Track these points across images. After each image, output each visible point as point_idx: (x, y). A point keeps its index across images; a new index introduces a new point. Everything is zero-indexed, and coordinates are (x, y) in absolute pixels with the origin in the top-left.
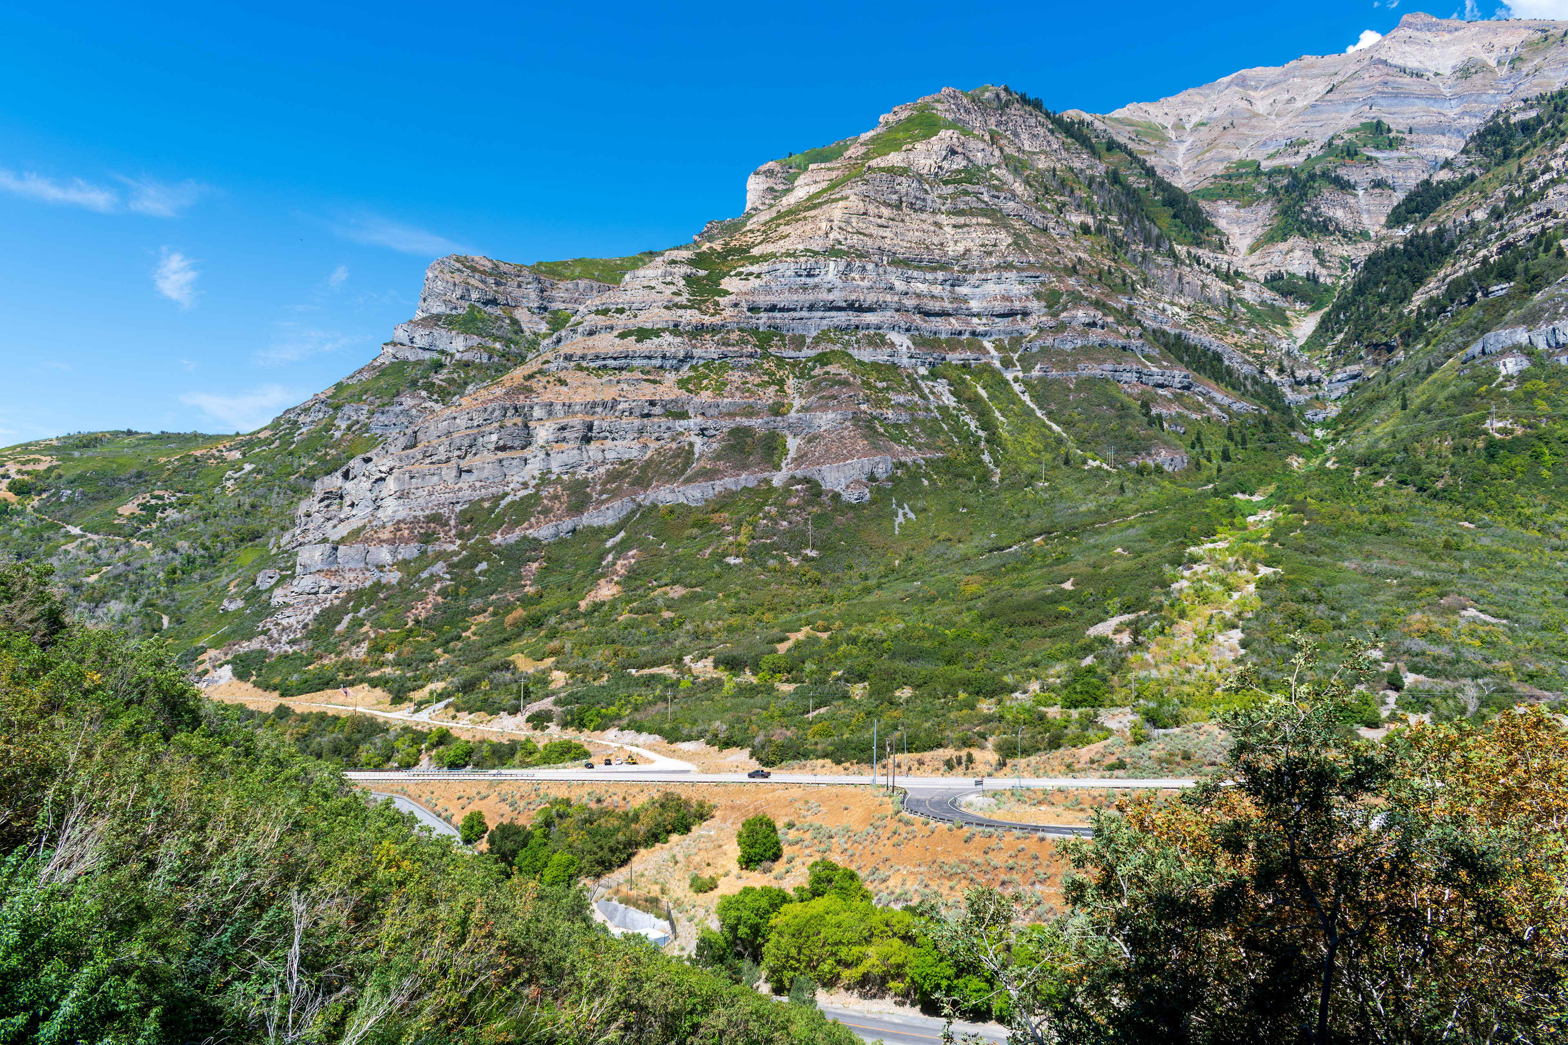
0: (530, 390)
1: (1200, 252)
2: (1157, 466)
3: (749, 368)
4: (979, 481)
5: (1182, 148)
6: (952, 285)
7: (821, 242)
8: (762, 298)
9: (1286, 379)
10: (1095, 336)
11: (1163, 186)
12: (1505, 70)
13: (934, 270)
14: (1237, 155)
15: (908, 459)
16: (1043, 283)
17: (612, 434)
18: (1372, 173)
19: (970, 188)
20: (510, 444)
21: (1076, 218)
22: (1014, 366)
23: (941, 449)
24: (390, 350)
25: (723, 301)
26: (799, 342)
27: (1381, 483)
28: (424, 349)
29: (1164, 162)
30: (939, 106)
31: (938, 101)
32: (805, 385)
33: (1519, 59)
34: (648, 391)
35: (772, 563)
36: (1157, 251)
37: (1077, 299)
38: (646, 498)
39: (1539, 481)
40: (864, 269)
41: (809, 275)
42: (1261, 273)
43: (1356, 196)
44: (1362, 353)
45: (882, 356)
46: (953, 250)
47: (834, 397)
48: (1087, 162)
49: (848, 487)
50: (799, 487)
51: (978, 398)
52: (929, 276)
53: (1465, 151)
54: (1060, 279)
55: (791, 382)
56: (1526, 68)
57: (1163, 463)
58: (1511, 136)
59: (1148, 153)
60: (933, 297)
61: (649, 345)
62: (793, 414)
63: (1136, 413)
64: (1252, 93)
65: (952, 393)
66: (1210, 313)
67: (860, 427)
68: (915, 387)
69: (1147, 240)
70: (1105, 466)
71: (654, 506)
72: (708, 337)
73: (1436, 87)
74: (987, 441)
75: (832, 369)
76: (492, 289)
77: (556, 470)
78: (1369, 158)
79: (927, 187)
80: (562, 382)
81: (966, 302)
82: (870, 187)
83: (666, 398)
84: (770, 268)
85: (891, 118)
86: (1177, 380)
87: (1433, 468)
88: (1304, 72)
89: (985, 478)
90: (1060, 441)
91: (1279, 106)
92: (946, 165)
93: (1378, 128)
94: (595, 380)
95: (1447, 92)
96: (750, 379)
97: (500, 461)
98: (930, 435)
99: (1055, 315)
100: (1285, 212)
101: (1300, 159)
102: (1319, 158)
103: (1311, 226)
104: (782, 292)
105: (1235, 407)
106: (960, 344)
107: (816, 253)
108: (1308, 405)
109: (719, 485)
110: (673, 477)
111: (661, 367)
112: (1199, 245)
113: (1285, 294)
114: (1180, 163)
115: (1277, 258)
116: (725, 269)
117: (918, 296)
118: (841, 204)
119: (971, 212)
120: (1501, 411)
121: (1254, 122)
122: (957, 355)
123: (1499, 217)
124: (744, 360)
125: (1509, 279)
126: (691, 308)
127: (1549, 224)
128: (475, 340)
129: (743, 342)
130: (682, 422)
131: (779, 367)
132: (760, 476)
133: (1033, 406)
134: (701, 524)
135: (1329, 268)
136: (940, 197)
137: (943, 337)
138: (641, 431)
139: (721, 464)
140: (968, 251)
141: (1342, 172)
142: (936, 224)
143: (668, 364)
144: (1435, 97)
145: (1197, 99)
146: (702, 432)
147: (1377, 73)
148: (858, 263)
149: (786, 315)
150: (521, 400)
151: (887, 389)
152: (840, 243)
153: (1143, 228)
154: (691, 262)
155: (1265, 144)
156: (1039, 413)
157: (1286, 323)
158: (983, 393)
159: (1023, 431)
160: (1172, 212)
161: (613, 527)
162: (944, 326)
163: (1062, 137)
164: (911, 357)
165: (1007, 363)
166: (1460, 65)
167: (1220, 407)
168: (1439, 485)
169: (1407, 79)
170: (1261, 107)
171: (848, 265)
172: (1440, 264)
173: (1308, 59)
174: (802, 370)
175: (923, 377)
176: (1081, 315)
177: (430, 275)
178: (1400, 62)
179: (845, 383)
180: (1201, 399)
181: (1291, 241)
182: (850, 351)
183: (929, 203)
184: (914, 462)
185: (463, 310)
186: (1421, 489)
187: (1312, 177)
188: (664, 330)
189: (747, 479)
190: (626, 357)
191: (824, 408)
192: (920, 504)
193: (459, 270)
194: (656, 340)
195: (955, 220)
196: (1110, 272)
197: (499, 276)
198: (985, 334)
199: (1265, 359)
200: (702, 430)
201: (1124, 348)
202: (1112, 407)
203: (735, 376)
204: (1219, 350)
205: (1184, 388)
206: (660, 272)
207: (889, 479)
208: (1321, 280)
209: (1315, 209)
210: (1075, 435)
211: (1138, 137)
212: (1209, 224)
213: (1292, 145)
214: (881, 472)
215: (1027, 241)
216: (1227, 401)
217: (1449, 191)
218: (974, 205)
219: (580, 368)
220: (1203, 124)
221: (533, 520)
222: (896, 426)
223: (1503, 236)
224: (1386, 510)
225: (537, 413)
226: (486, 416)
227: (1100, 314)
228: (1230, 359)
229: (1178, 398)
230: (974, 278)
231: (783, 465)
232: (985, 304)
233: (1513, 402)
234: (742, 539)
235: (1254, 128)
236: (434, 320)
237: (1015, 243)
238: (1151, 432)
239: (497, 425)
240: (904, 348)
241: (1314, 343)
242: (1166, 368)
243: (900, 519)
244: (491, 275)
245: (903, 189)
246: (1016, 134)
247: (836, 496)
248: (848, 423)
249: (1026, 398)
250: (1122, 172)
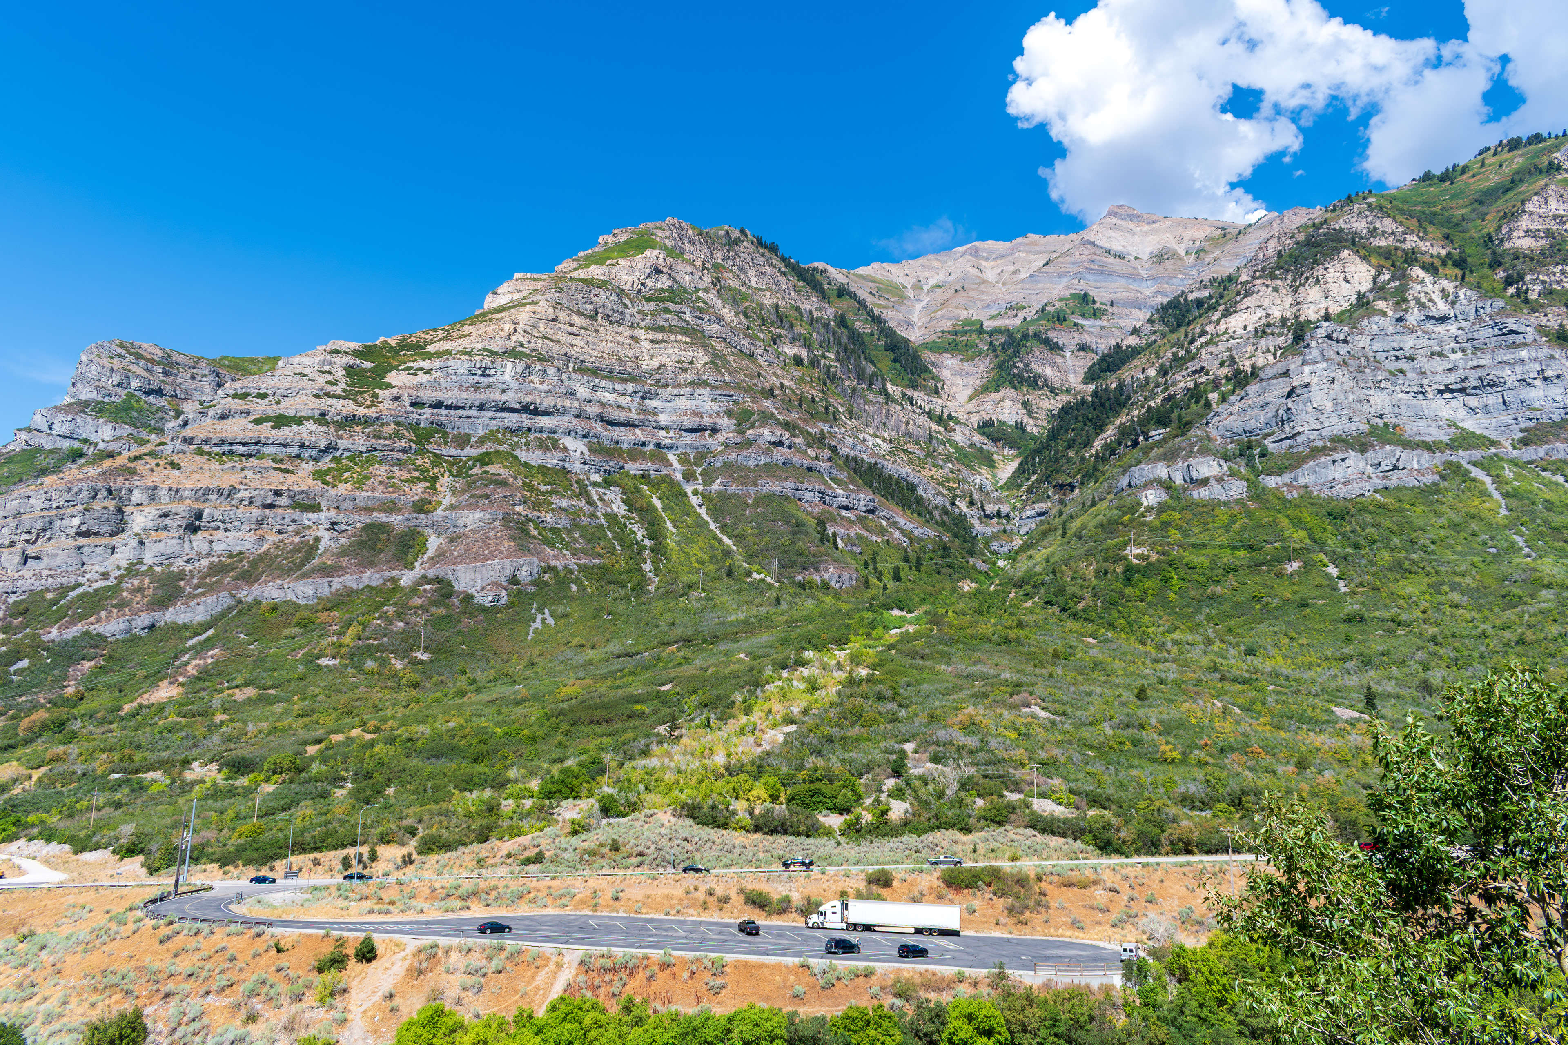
0: (134, 472)
1: (915, 394)
2: (823, 582)
3: (399, 463)
4: (633, 589)
5: (919, 306)
6: (643, 398)
7: (501, 343)
8: (428, 393)
9: (975, 511)
10: (780, 455)
11: (887, 333)
12: (1191, 259)
13: (625, 381)
14: (964, 314)
15: (559, 564)
16: (736, 402)
17: (225, 524)
18: (1077, 338)
19: (672, 306)
20: (95, 529)
21: (790, 350)
22: (696, 479)
23: (599, 555)
24: (24, 436)
25: (381, 393)
26: (463, 441)
27: (1030, 604)
28: (64, 437)
29: (900, 316)
30: (659, 233)
31: (660, 228)
32: (460, 483)
33: (1203, 250)
34: (275, 480)
35: (370, 665)
36: (870, 388)
37: (766, 418)
38: (247, 594)
39: (1166, 604)
40: (545, 372)
41: (483, 375)
42: (975, 420)
43: (1063, 357)
44: (1050, 492)
45: (552, 460)
46: (647, 364)
47: (486, 497)
48: (816, 305)
49: (483, 589)
50: (428, 587)
51: (651, 508)
52: (618, 387)
53: (1150, 321)
54: (754, 399)
55: (446, 480)
56: (1208, 258)
57: (830, 579)
58: (1188, 311)
59: (886, 307)
60: (619, 407)
61: (286, 433)
62: (440, 512)
63: (811, 530)
64: (984, 263)
65: (624, 501)
66: (911, 447)
67: (509, 528)
68: (584, 492)
69: (860, 377)
70: (769, 579)
71: (257, 603)
72: (358, 429)
73: (1136, 268)
74: (652, 550)
75: (491, 469)
76: (157, 378)
77: (149, 559)
78: (1076, 324)
79: (627, 301)
80: (174, 466)
81: (655, 414)
82: (564, 295)
83: (296, 488)
84: (442, 364)
85: (610, 239)
86: (862, 503)
87: (1076, 589)
88: (1028, 248)
89: (640, 587)
90: (727, 553)
91: (1006, 276)
92: (649, 283)
93: (1085, 299)
94: (216, 466)
95: (1144, 274)
96: (398, 473)
97: (79, 548)
98: (589, 541)
99: (742, 432)
100: (1000, 367)
101: (1017, 322)
102: (1032, 321)
103: (1022, 380)
104: (451, 390)
105: (917, 532)
106: (643, 456)
107: (494, 353)
108: (995, 537)
109: (337, 583)
110: (286, 572)
111: (298, 456)
112: (915, 387)
113: (995, 440)
114: (915, 319)
115: (990, 406)
116: (394, 363)
117: (603, 405)
118: (528, 308)
119: (671, 330)
120: (1140, 539)
121: (983, 287)
122: (637, 465)
123: (1165, 373)
124: (395, 454)
125: (1165, 425)
126: (344, 398)
127: (1202, 380)
128: (126, 430)
129: (398, 436)
130: (311, 515)
131: (434, 464)
132: (387, 574)
133: (707, 518)
134: (306, 624)
135: (1036, 419)
136: (640, 312)
137: (625, 446)
138: (260, 523)
139: (345, 561)
140: (663, 366)
141: (1052, 335)
142: (632, 337)
143: (306, 453)
144: (1134, 277)
145: (935, 264)
146: (333, 525)
147: (1086, 252)
148: (538, 367)
149: (453, 412)
150: (119, 482)
151: (551, 493)
152: (522, 345)
153: (857, 366)
154: (356, 354)
155: (988, 306)
156: (712, 526)
157: (992, 464)
158: (657, 503)
159: (692, 542)
160: (892, 356)
161: (200, 624)
162: (626, 437)
163: (794, 279)
164: (585, 463)
165: (689, 477)
166: (1156, 252)
167: (903, 531)
168: (1081, 606)
169: (1111, 260)
170: (991, 275)
171: (527, 367)
172: (1117, 414)
173: (1032, 237)
174: (459, 468)
175: (595, 484)
176: (767, 433)
177: (84, 359)
178: (1107, 245)
179: (504, 483)
180: (884, 523)
181: (1003, 392)
182: (517, 452)
183: (628, 317)
184: (566, 567)
185: (119, 397)
186: (1064, 610)
187: (1025, 337)
188: (307, 419)
189: (372, 577)
190: (256, 443)
191: (472, 507)
192: (561, 609)
193: (120, 356)
194: (295, 428)
195: (652, 335)
196: (813, 401)
197: (169, 366)
198: (671, 447)
199: (958, 492)
200: (333, 524)
201: (810, 469)
202: (787, 523)
203: (381, 471)
204: (916, 481)
205: (869, 511)
206: (317, 360)
207: (533, 583)
208: (1029, 429)
209: (1027, 365)
210: (744, 549)
211: (879, 293)
212: (926, 370)
213: (1011, 308)
214: (524, 575)
215: (726, 363)
216: (909, 526)
217: (1135, 352)
218: (674, 323)
219: (200, 452)
220: (938, 286)
221: (103, 614)
222: (554, 530)
223: (1166, 389)
224: (1020, 625)
225: (137, 496)
226: (69, 497)
227: (787, 435)
228: (925, 490)
229: (861, 520)
230: (666, 393)
231: (417, 564)
232: (674, 418)
233: (1151, 530)
234: (347, 640)
235: (982, 292)
236: (83, 406)
237: (712, 362)
238: (822, 549)
239: (81, 507)
240: (578, 454)
241: (1013, 483)
242: (852, 491)
243: (538, 624)
244: (159, 363)
245: (600, 301)
246: (743, 270)
247: (468, 598)
248: (497, 524)
249: (703, 512)
250: (850, 317)
